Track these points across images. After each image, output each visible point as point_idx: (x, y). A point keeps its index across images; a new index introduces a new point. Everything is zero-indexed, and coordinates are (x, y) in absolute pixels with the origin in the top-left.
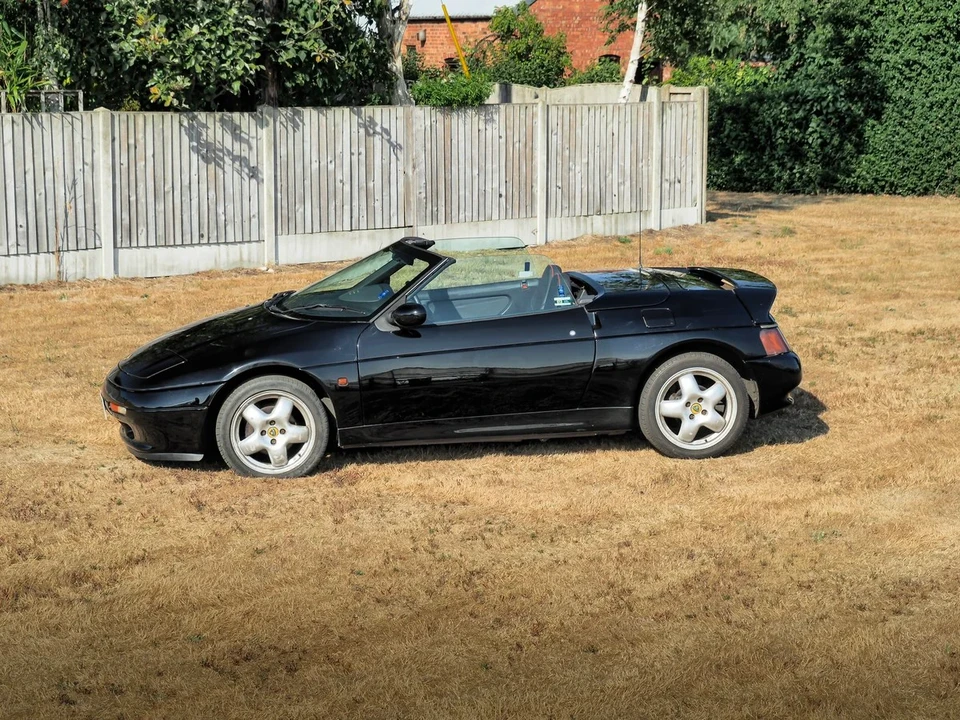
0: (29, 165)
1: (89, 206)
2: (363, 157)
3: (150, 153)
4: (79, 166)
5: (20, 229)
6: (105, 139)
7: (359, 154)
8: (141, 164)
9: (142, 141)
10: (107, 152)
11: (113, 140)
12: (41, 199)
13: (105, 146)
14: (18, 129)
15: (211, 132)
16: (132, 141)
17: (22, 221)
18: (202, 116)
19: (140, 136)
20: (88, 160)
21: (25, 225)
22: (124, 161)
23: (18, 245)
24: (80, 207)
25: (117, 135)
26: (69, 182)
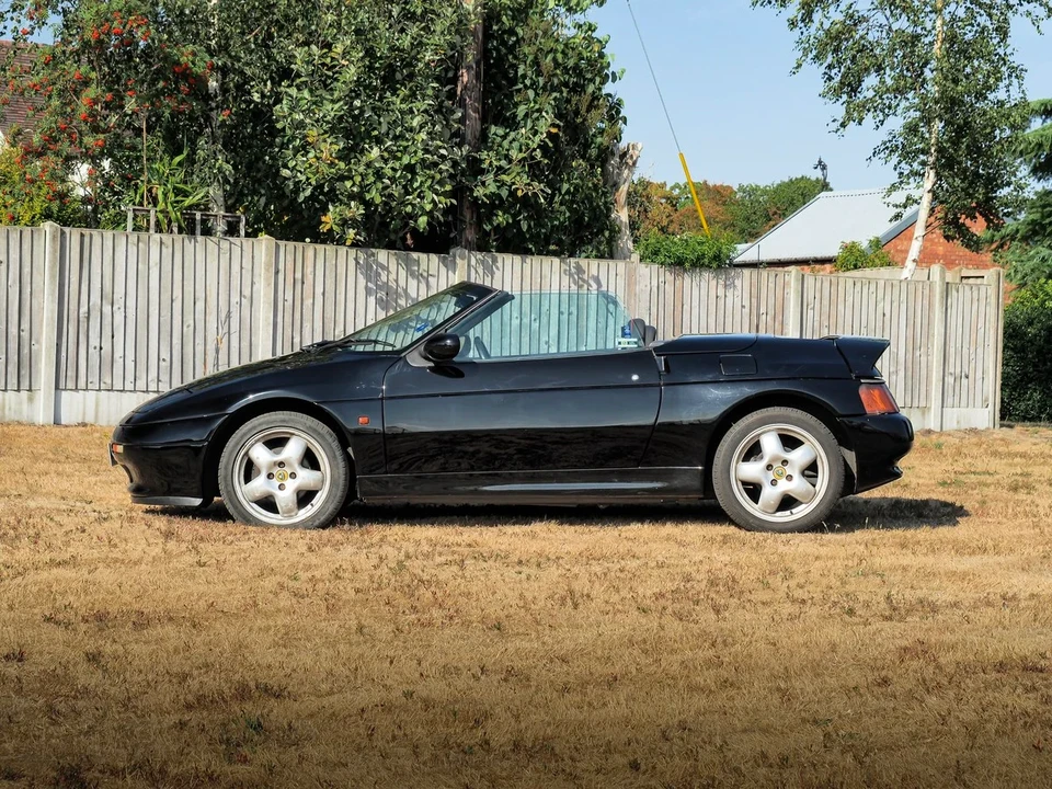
0: (177, 293)
1: (245, 344)
2: (574, 318)
3: (319, 290)
4: (235, 298)
5: (162, 363)
6: (267, 270)
7: (569, 314)
8: (308, 302)
9: (311, 277)
10: (269, 285)
11: (277, 272)
12: (189, 332)
13: (267, 279)
14: (167, 252)
15: (393, 276)
16: (299, 275)
17: (165, 354)
18: (382, 255)
19: (309, 270)
20: (247, 292)
21: (168, 360)
22: (289, 297)
23: (159, 381)
24: (234, 343)
25: (281, 267)
26: (223, 315)
